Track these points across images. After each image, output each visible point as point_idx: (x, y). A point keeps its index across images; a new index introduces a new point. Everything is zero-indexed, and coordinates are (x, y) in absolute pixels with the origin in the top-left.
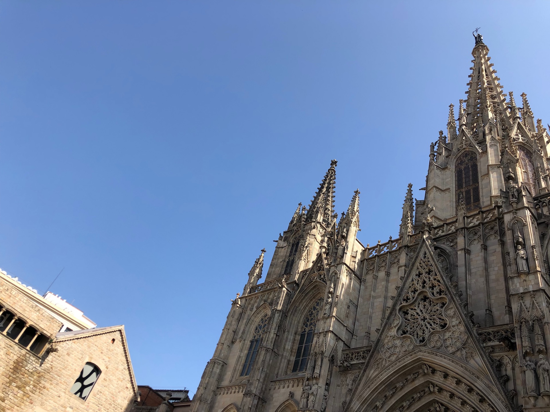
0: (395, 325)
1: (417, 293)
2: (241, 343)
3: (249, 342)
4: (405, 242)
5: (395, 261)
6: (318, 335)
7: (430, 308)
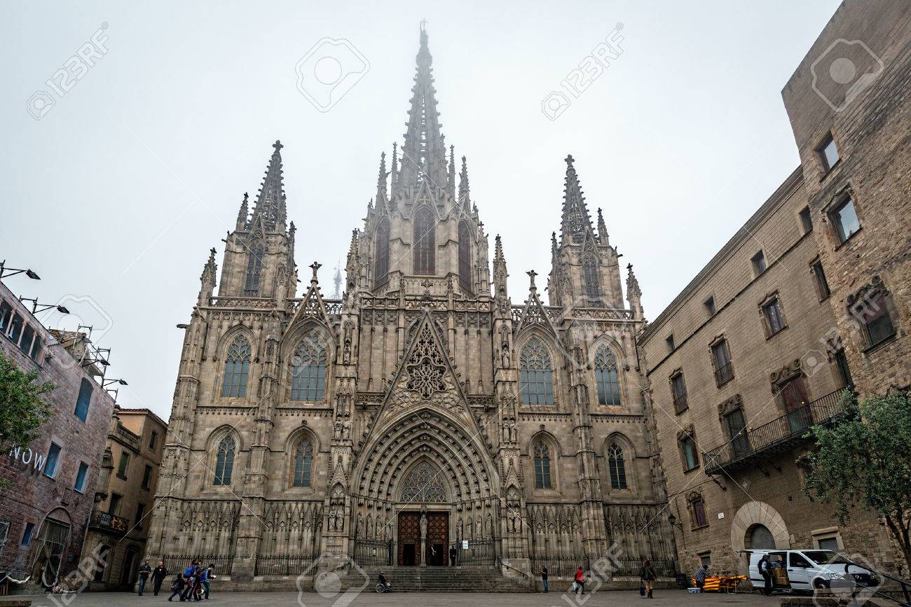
0: (404, 380)
1: (421, 359)
2: (216, 364)
3: (224, 362)
4: (402, 305)
5: (392, 319)
6: (342, 379)
7: (431, 372)
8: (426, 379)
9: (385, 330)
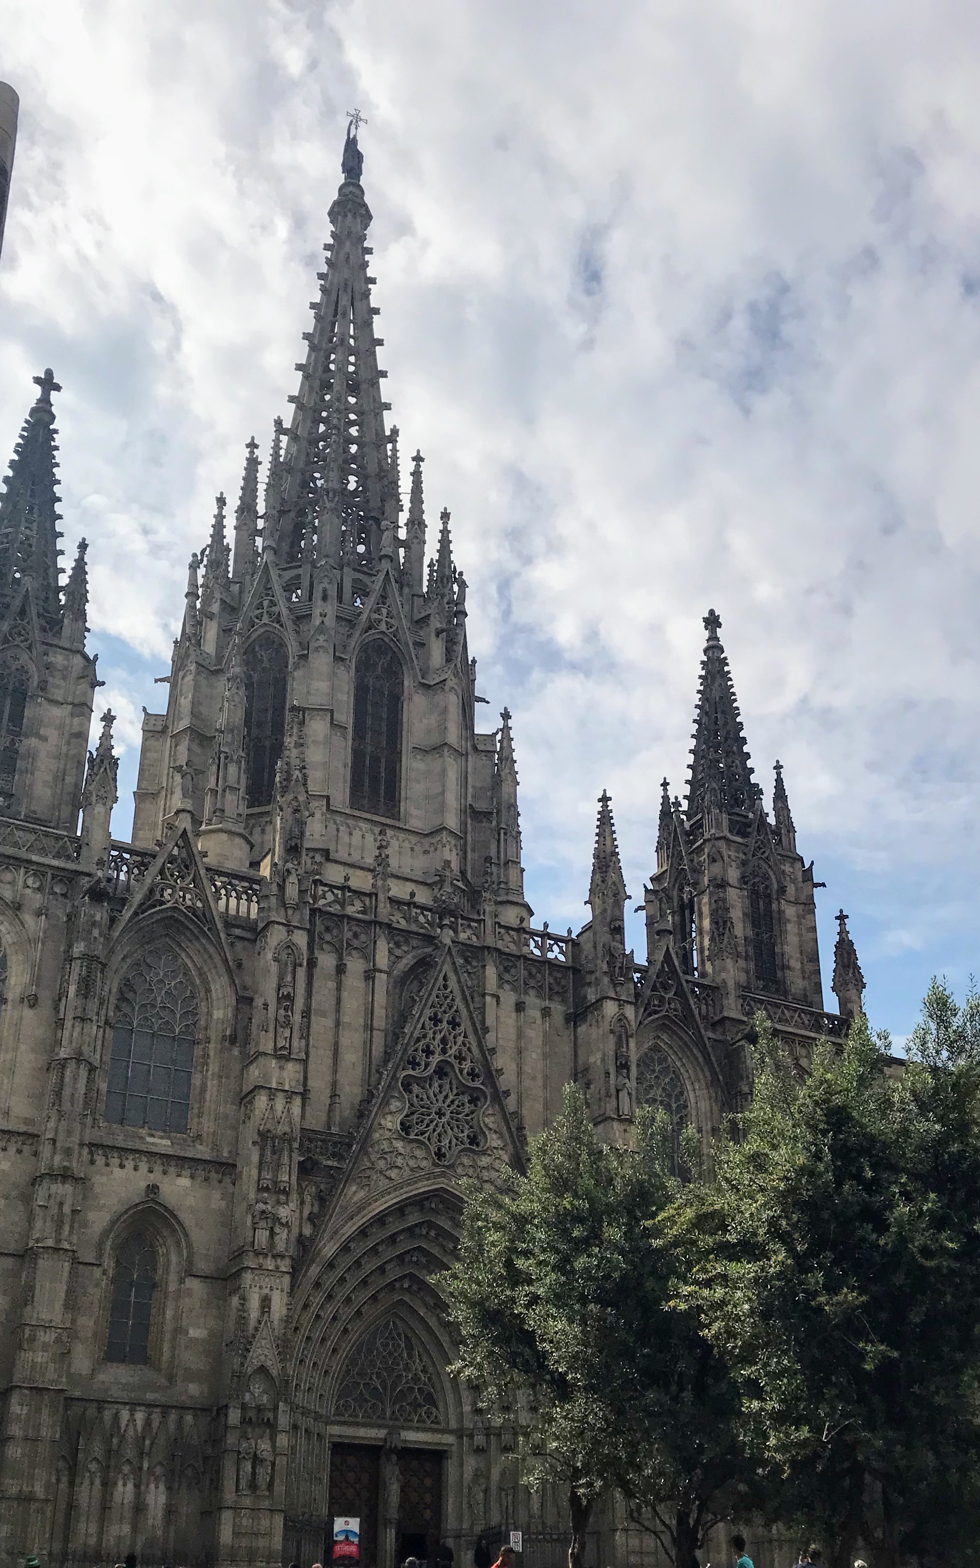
0: (393, 1108)
1: (432, 1061)
4: (384, 911)
5: (356, 943)
6: (272, 1093)
7: (451, 1097)
8: (440, 1114)
9: (341, 969)
